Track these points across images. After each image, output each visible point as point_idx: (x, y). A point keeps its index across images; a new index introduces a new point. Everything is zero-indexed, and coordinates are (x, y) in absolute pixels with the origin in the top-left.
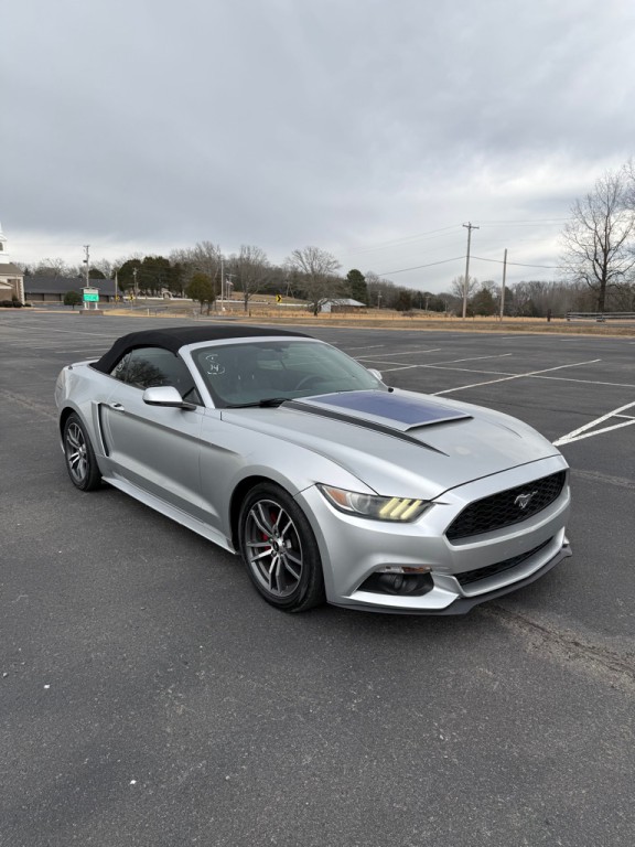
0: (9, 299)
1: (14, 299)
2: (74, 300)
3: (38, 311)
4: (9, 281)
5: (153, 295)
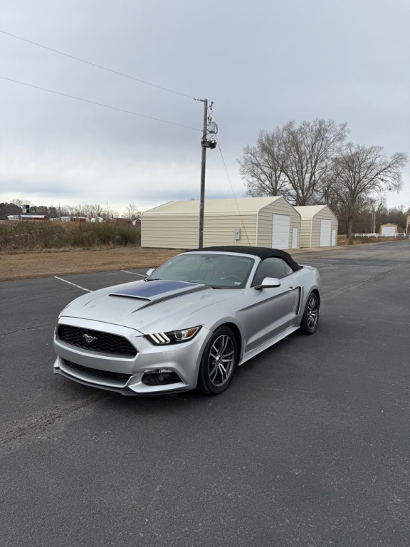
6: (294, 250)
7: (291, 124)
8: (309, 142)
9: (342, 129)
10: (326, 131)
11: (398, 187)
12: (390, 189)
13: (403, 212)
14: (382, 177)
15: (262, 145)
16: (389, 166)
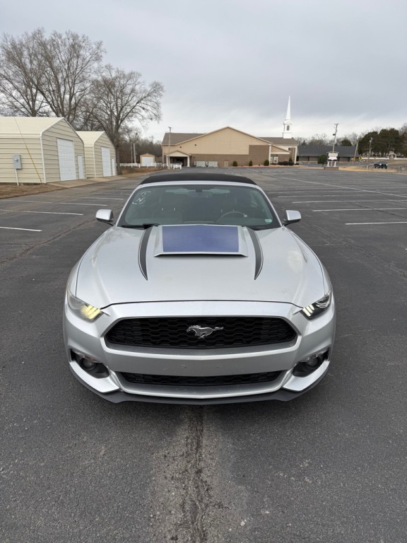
0: (287, 160)
1: (291, 160)
2: (323, 160)
3: (303, 167)
4: (289, 149)
5: (382, 156)
6: (82, 180)
7: (39, 32)
8: (63, 58)
9: (98, 48)
10: (80, 46)
11: (158, 117)
12: (151, 119)
13: (154, 143)
14: (143, 106)
15: (8, 53)
16: (148, 95)
